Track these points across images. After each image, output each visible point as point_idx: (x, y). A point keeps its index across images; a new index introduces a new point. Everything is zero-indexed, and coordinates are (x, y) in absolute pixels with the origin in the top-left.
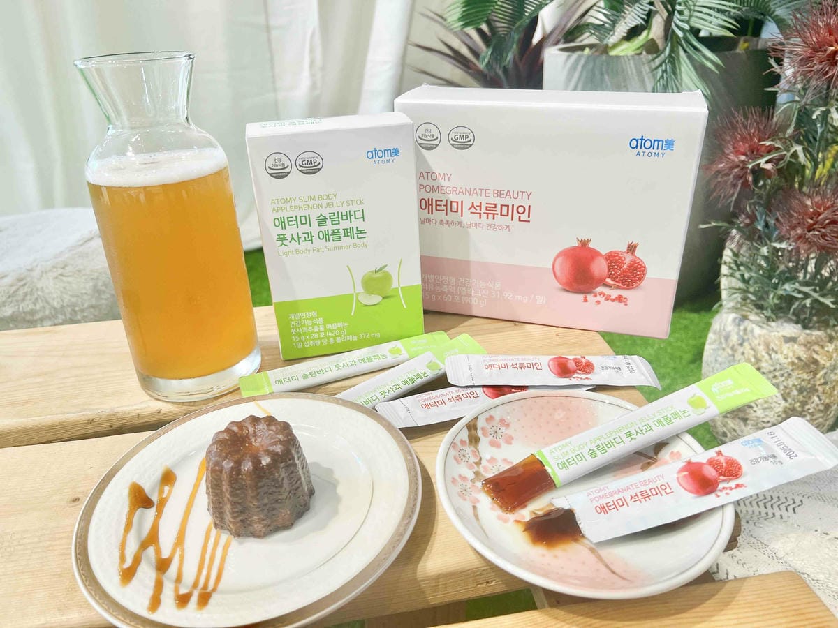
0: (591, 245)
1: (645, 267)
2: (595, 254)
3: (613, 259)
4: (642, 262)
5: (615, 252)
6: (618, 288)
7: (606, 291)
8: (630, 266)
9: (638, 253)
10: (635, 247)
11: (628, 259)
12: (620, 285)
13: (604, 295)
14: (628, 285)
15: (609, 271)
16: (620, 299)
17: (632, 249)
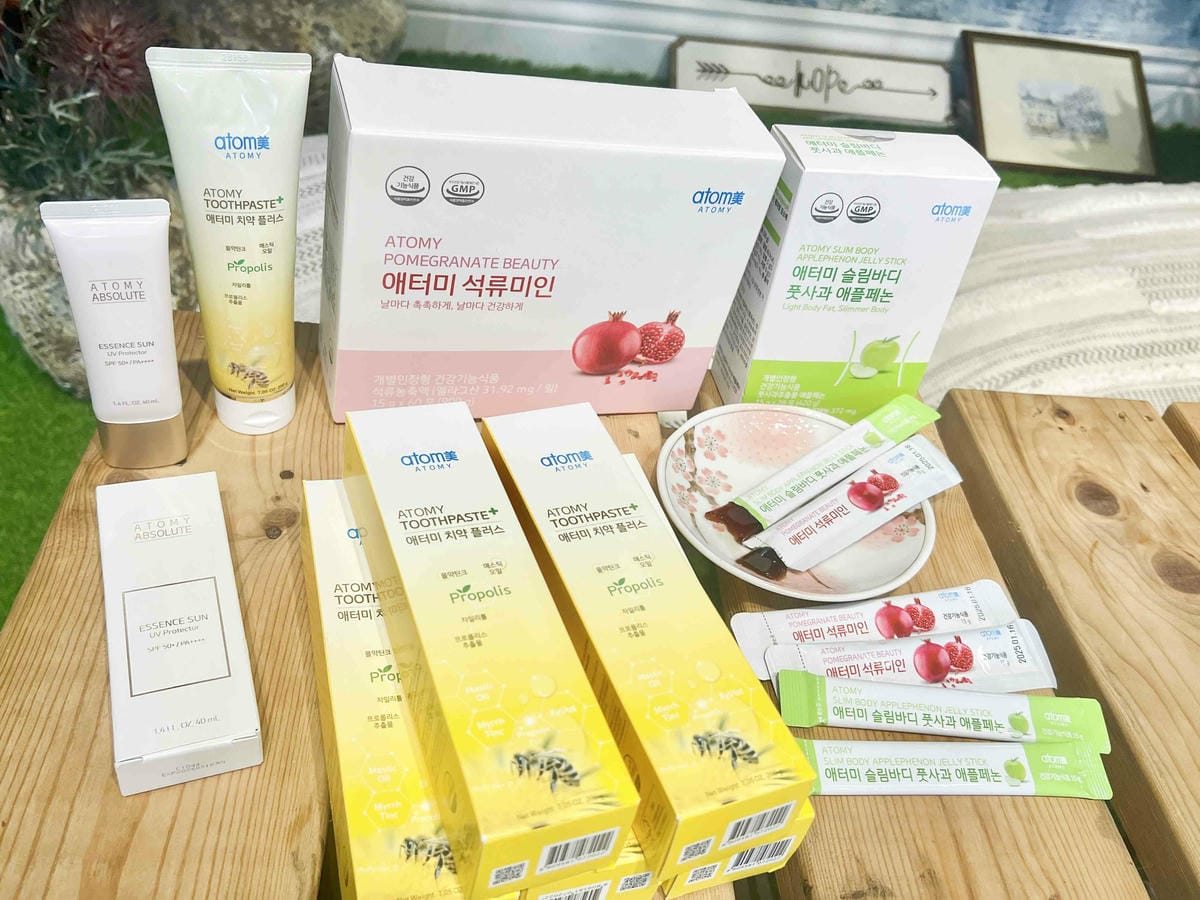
0: (625, 319)
1: (683, 337)
2: (629, 327)
3: (649, 332)
4: (682, 332)
5: (651, 324)
6: (649, 363)
7: (634, 368)
8: (666, 338)
9: (678, 323)
10: (677, 316)
11: (667, 330)
12: (652, 360)
13: (632, 372)
14: (661, 359)
15: (642, 345)
16: (649, 375)
17: (672, 318)
